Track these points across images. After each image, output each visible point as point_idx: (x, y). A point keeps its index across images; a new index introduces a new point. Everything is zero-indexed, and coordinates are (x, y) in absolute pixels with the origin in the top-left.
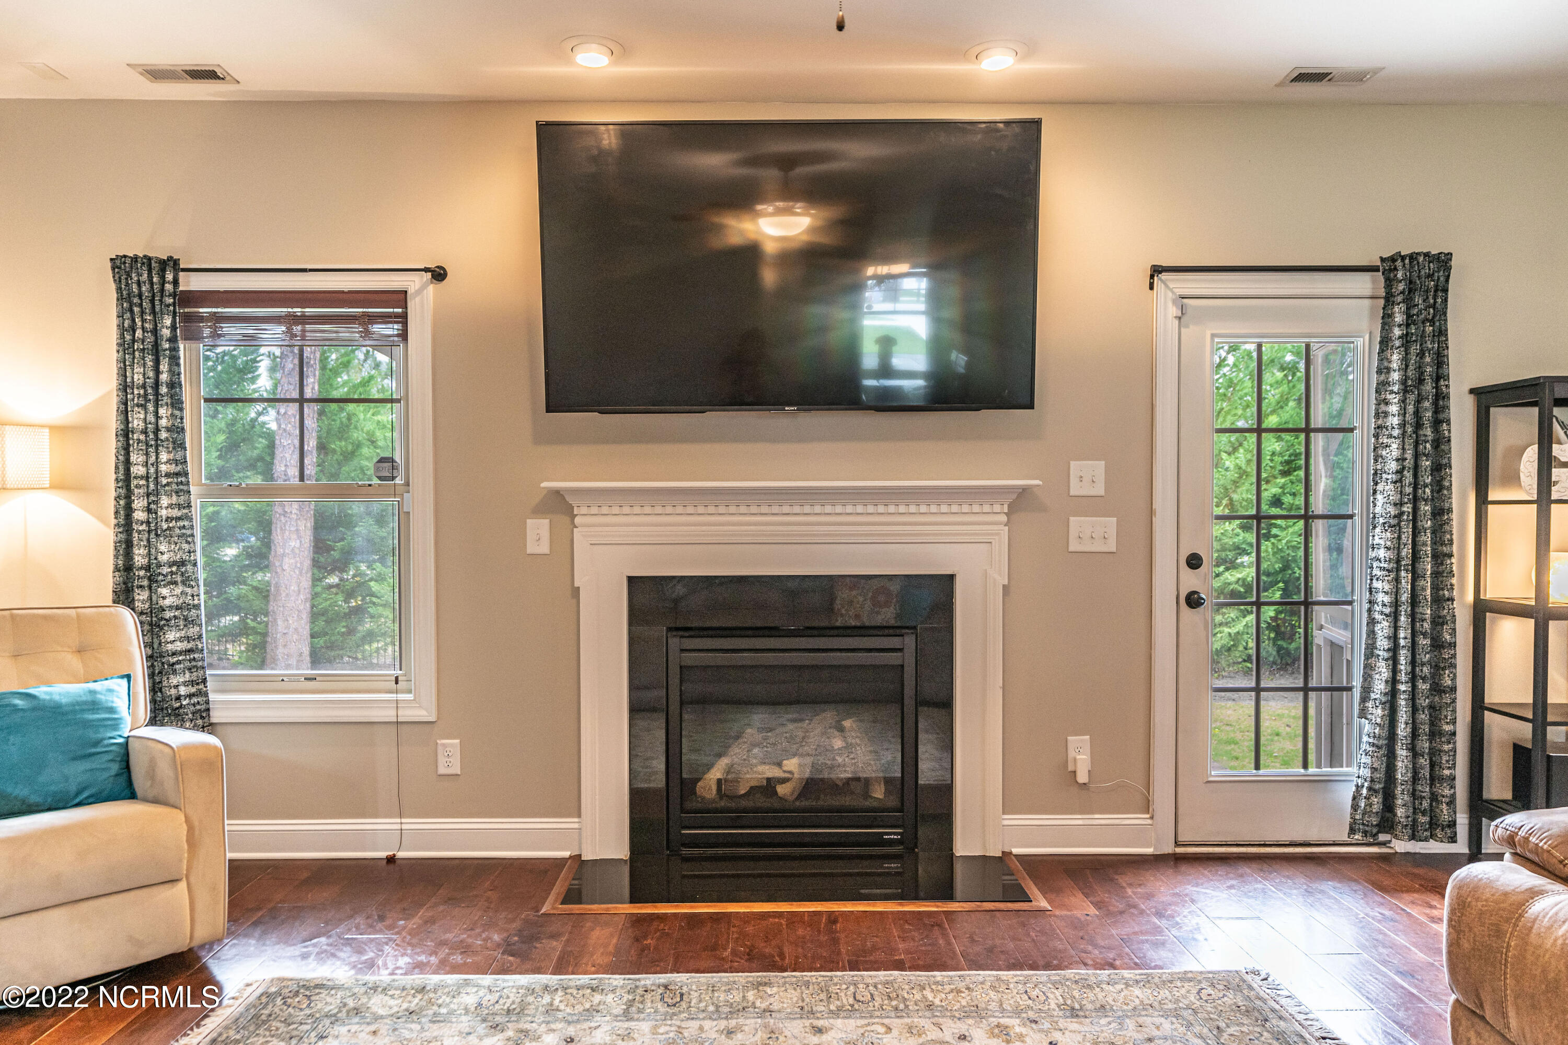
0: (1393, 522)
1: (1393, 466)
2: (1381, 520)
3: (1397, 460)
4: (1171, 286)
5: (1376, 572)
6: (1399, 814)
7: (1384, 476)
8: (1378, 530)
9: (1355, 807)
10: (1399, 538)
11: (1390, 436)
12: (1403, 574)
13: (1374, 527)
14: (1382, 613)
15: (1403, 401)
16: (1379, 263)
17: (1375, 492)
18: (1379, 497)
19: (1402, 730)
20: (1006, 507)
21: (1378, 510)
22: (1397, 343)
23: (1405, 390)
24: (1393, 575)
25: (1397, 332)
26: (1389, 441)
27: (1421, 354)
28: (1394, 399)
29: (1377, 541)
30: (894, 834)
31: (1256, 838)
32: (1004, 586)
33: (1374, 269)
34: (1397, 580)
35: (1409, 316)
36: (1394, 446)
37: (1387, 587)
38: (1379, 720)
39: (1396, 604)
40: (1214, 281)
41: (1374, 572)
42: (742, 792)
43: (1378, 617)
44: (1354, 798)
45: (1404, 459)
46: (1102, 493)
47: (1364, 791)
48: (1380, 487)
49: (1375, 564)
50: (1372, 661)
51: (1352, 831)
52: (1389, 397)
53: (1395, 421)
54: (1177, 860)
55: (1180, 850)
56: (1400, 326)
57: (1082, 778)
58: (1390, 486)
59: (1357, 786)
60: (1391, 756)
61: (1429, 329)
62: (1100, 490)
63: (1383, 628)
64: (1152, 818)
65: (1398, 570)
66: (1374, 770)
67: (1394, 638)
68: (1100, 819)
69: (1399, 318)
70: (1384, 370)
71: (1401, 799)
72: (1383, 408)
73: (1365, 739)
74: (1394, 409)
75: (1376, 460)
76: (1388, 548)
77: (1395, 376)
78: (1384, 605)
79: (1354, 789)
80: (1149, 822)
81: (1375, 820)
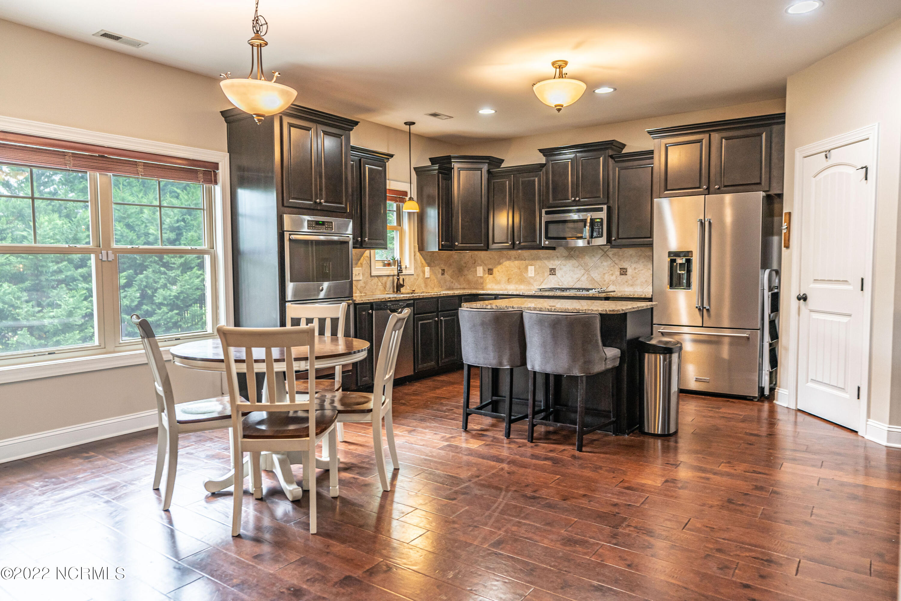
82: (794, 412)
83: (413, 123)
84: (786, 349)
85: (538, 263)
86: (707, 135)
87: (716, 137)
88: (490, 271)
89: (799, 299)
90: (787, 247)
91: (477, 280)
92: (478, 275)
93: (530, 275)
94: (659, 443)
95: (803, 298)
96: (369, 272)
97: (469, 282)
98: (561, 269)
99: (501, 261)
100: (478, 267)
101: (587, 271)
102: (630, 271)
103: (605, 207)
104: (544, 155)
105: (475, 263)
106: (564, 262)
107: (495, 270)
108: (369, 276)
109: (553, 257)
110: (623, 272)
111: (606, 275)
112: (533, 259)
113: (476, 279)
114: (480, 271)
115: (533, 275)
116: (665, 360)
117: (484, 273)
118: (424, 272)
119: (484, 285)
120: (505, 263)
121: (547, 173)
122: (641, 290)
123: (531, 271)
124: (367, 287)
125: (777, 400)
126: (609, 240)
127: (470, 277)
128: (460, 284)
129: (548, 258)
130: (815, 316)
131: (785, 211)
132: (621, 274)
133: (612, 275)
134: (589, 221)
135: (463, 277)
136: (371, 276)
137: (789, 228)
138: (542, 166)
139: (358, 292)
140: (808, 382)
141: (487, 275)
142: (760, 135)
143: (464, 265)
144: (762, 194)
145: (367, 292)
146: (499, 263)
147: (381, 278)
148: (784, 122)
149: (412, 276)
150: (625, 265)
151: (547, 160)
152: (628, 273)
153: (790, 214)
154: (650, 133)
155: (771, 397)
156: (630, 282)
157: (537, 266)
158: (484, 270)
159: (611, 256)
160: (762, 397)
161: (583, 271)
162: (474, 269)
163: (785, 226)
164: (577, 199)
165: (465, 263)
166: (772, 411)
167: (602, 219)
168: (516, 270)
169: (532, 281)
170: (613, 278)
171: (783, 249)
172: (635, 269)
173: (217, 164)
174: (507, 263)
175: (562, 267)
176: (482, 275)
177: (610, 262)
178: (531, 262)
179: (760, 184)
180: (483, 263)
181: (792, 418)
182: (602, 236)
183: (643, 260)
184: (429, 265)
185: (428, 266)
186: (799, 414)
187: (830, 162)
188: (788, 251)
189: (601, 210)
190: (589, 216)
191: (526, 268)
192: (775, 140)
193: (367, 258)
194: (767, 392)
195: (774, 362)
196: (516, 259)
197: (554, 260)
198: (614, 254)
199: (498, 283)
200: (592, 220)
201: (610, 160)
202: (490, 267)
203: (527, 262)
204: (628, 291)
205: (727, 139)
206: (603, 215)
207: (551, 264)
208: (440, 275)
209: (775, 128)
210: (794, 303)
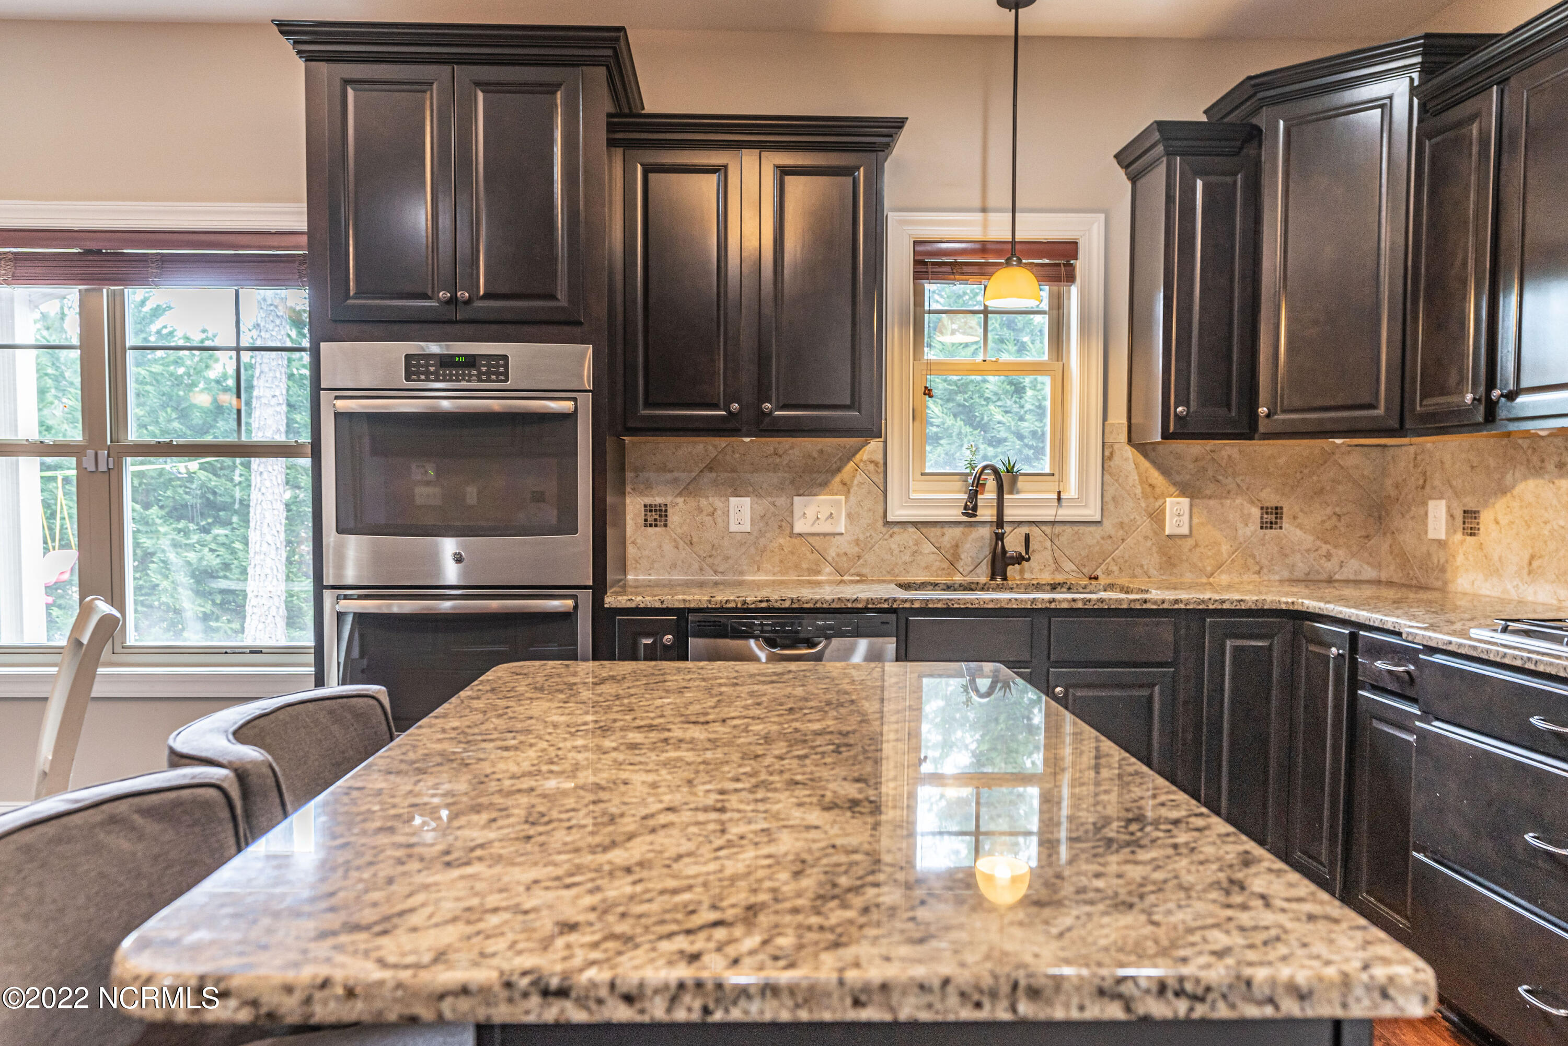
88: (1470, 521)
91: (1429, 554)
92: (1431, 535)
96: (881, 511)
97: (1404, 560)
99: (1509, 478)
100: (1431, 504)
105: (1425, 487)
107: (1486, 518)
108: (880, 523)
113: (1424, 549)
114: (1439, 517)
117: (1451, 530)
118: (1157, 517)
119: (1448, 575)
120: (1523, 486)
124: (870, 558)
127: (1408, 539)
128: (1379, 566)
135: (1389, 540)
136: (887, 523)
139: (828, 569)
141: (1459, 536)
143: (1393, 493)
145: (864, 571)
146: (1502, 490)
147: (934, 532)
149: (1092, 529)
158: (1451, 515)
162: (1422, 511)
165: (1397, 486)
176: (1443, 537)
180: (1449, 487)
184: (1185, 489)
185: (1183, 494)
193: (871, 467)
199: (1495, 570)
202: (1471, 503)
208: (1254, 525)
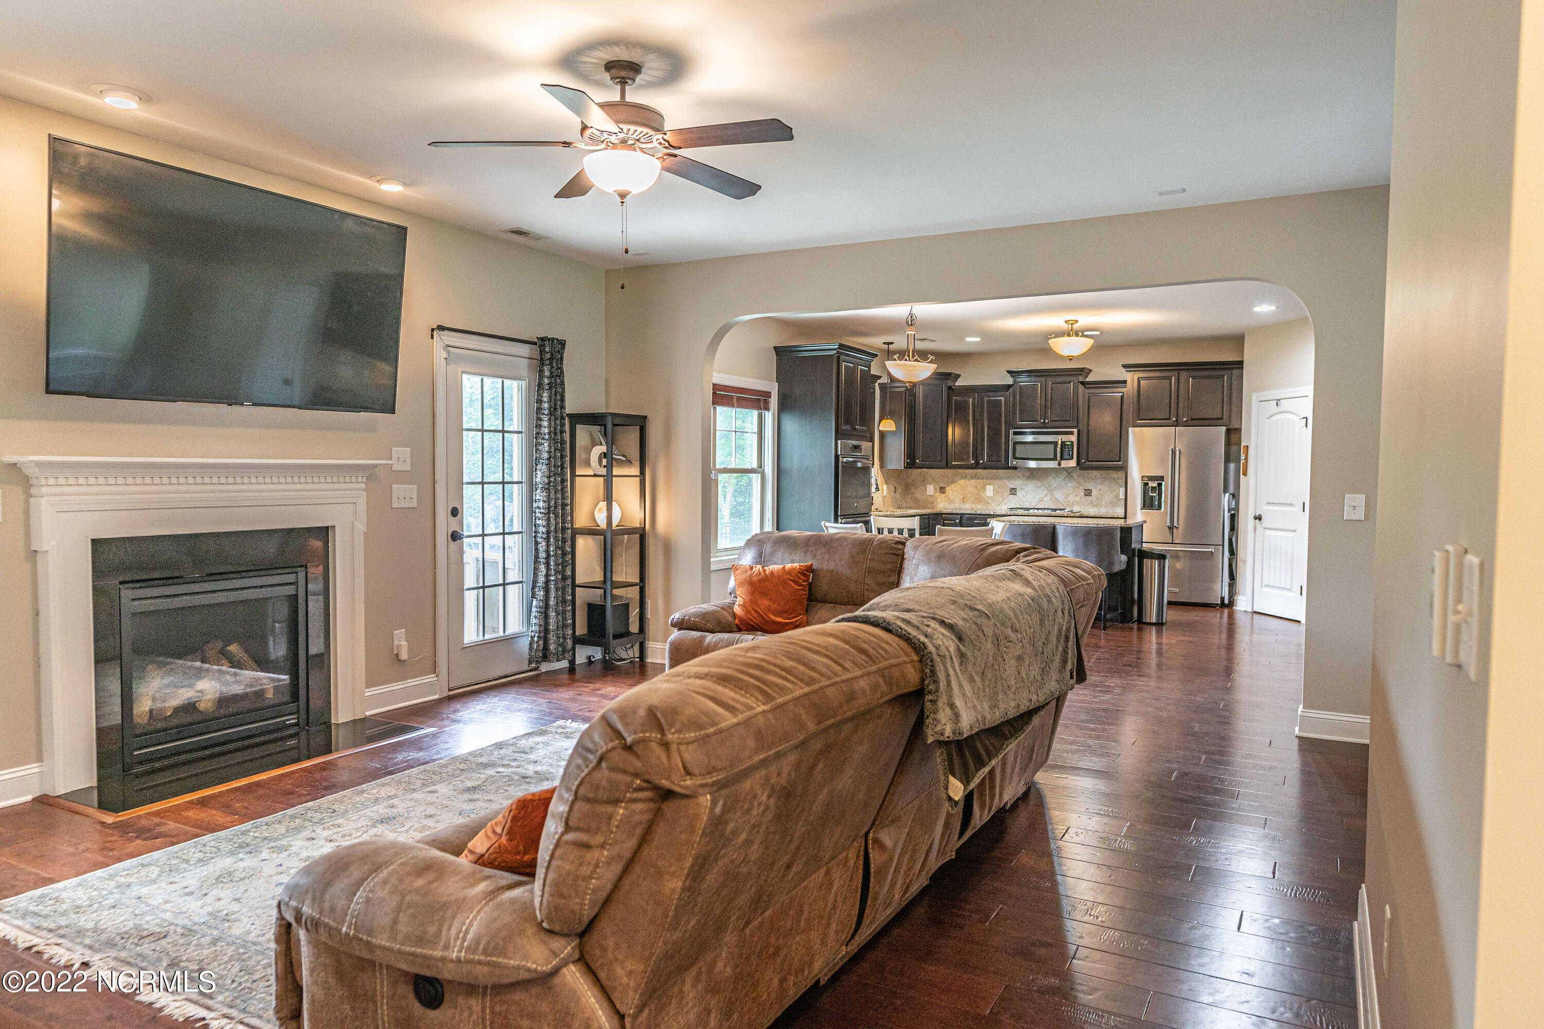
0: (547, 487)
1: (546, 455)
2: (540, 486)
3: (548, 452)
4: (443, 338)
5: (538, 515)
6: (551, 648)
7: (541, 461)
8: (538, 491)
9: (531, 649)
10: (549, 495)
11: (543, 439)
12: (551, 515)
13: (536, 490)
14: (542, 538)
15: (550, 419)
16: (536, 340)
17: (536, 470)
18: (539, 473)
19: (552, 602)
20: (365, 478)
21: (538, 480)
22: (547, 387)
23: (550, 414)
24: (547, 516)
25: (546, 381)
26: (543, 441)
27: (556, 395)
28: (545, 418)
29: (538, 497)
30: (293, 719)
31: (485, 678)
32: (364, 532)
33: (535, 343)
34: (549, 519)
35: (552, 373)
36: (546, 445)
37: (544, 524)
38: (542, 598)
39: (548, 532)
40: (461, 338)
41: (537, 515)
42: (169, 714)
43: (539, 540)
44: (530, 644)
45: (551, 452)
46: (409, 469)
47: (536, 639)
48: (539, 467)
49: (537, 511)
50: (537, 565)
51: (530, 662)
52: (541, 416)
53: (546, 430)
54: (450, 699)
55: (451, 693)
56: (548, 377)
57: (404, 656)
58: (544, 467)
59: (532, 637)
60: (547, 617)
61: (559, 381)
62: (408, 467)
63: (542, 546)
64: (437, 676)
65: (549, 513)
66: (540, 625)
67: (547, 551)
68: (412, 682)
69: (547, 373)
70: (540, 401)
71: (552, 638)
72: (539, 422)
73: (534, 609)
74: (545, 424)
75: (536, 452)
76: (544, 501)
77: (546, 405)
78: (543, 533)
79: (530, 639)
80: (436, 679)
81: (541, 654)
82: (1250, 615)
83: (892, 343)
84: (1244, 562)
85: (998, 482)
86: (1176, 373)
87: (1184, 375)
88: (942, 490)
89: (1255, 518)
90: (1245, 474)
91: (927, 499)
92: (928, 494)
93: (988, 494)
94: (1154, 629)
95: (1258, 518)
97: (917, 501)
98: (1022, 489)
99: (955, 479)
100: (928, 486)
101: (1050, 491)
102: (1094, 493)
103: (1075, 431)
104: (1012, 376)
105: (925, 481)
106: (1026, 482)
107: (947, 489)
109: (1014, 477)
110: (1088, 493)
111: (1070, 497)
112: (992, 478)
113: (925, 498)
114: (930, 490)
115: (991, 495)
116: (1159, 565)
117: (935, 492)
119: (935, 504)
120: (959, 482)
121: (1014, 395)
122: (1106, 511)
123: (989, 491)
125: (1238, 605)
126: (1078, 463)
127: (918, 495)
128: (907, 503)
129: (1009, 478)
130: (1268, 532)
131: (1243, 444)
132: (1086, 495)
133: (1077, 495)
134: (1060, 443)
135: (910, 495)
137: (1246, 459)
138: (1009, 386)
140: (1262, 587)
141: (938, 494)
142: (1222, 377)
143: (912, 483)
144: (1224, 428)
146: (953, 482)
148: (1242, 368)
150: (1089, 486)
151: (1015, 381)
152: (1093, 494)
153: (1247, 447)
154: (1124, 366)
155: (1231, 604)
156: (1095, 503)
157: (996, 486)
158: (935, 488)
159: (1076, 478)
160: (1223, 605)
161: (1045, 492)
162: (923, 487)
163: (1243, 457)
164: (1047, 421)
165: (913, 481)
166: (1231, 616)
167: (1072, 442)
168: (973, 489)
169: (990, 501)
170: (1078, 498)
171: (1242, 476)
172: (1100, 490)
173: (770, 393)
174: (962, 482)
175: (1024, 486)
176: (933, 494)
177: (1074, 483)
178: (989, 481)
179: (1221, 419)
180: (934, 481)
181: (1249, 620)
182: (1072, 458)
183: (1108, 482)
185: (886, 484)
186: (1256, 616)
187: (1280, 409)
188: (1246, 478)
189: (1071, 433)
190: (1059, 439)
191: (984, 487)
192: (1235, 382)
194: (1226, 601)
195: (1232, 577)
196: (972, 477)
197: (1015, 480)
198: (1079, 476)
199: (952, 502)
200: (1063, 443)
201: (1080, 385)
202: (942, 485)
203: (985, 481)
204: (1092, 511)
205: (1193, 378)
206: (1074, 438)
207: (1011, 484)
209: (1235, 372)
210: (1251, 522)
